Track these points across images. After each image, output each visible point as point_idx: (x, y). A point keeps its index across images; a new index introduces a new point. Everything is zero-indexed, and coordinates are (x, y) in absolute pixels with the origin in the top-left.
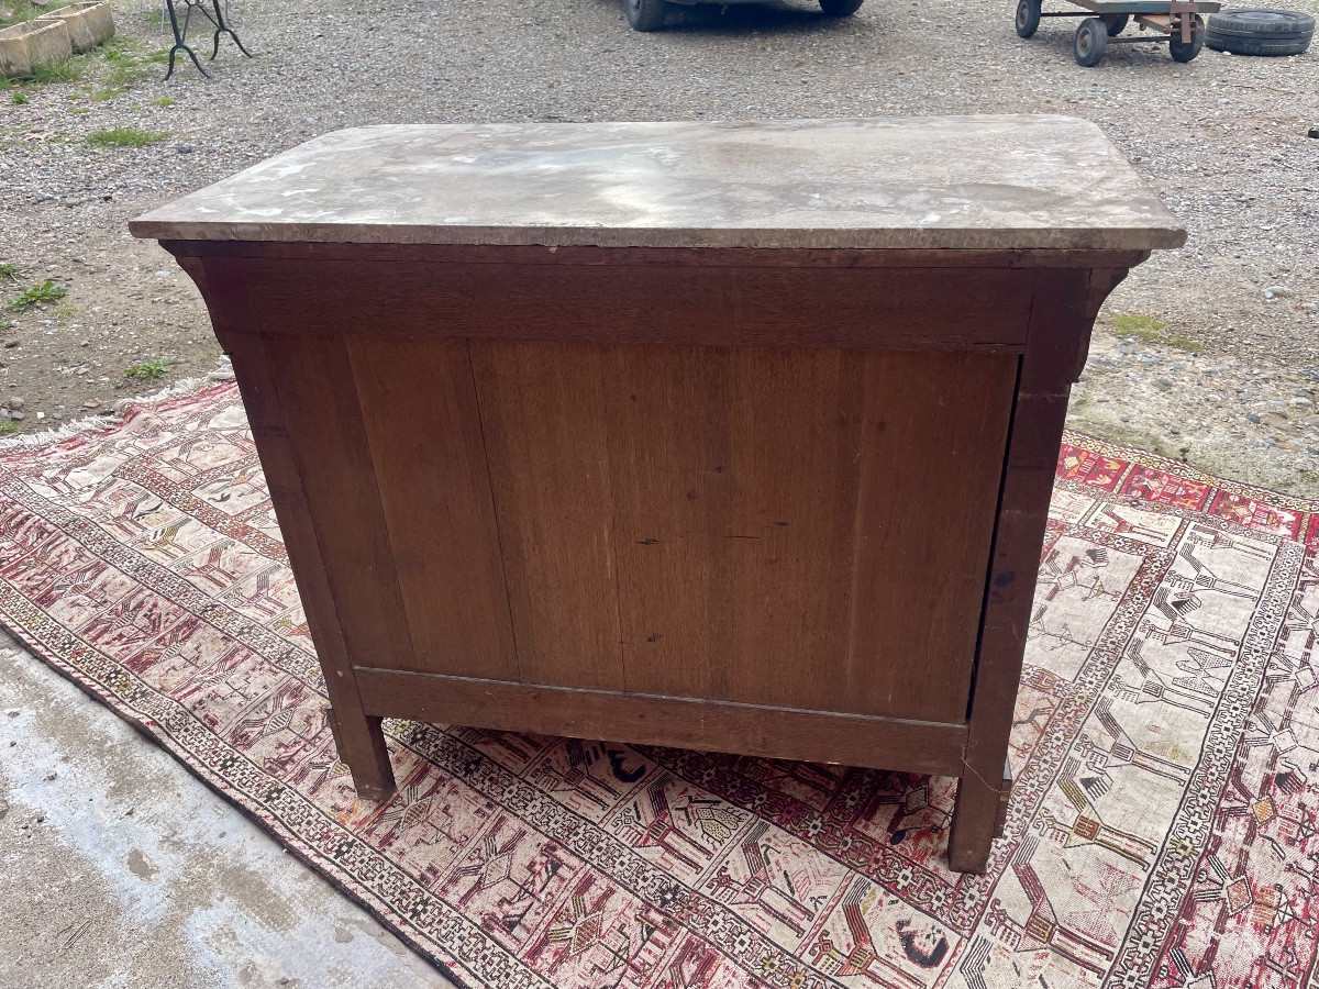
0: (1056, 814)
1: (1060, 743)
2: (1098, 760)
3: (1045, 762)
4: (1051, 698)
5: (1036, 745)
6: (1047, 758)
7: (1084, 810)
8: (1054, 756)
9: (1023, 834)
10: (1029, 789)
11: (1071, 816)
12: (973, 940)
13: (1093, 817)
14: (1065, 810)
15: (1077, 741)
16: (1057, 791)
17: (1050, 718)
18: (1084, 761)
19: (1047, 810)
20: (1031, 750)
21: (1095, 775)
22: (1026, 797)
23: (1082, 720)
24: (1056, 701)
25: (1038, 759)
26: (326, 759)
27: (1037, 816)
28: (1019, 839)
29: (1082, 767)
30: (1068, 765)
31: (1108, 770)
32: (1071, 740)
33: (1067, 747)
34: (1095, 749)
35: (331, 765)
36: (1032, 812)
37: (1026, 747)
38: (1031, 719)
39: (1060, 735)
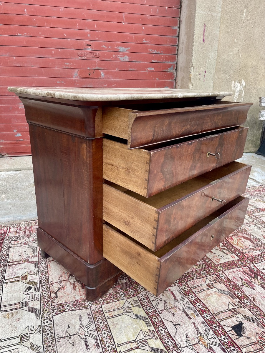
0: (34, 276)
1: (44, 293)
2: (30, 297)
3: (44, 285)
4: (55, 304)
5: (49, 288)
6: (44, 287)
7: (27, 281)
8: (43, 288)
9: (39, 267)
10: (44, 276)
11: (30, 278)
12: (37, 252)
13: (24, 281)
14: (32, 278)
15: (39, 297)
16: (37, 281)
17: (51, 298)
18: (34, 293)
19: (36, 275)
20: (50, 285)
21: (29, 292)
22: (43, 274)
23: (42, 304)
24: (53, 304)
25: (46, 285)
27: (38, 272)
28: (39, 266)
29: (34, 292)
30: (38, 289)
31: (26, 296)
32: (41, 296)
33: (41, 293)
34: (33, 299)
36: (40, 272)
37: (52, 285)
38: (56, 293)
39: (45, 295)
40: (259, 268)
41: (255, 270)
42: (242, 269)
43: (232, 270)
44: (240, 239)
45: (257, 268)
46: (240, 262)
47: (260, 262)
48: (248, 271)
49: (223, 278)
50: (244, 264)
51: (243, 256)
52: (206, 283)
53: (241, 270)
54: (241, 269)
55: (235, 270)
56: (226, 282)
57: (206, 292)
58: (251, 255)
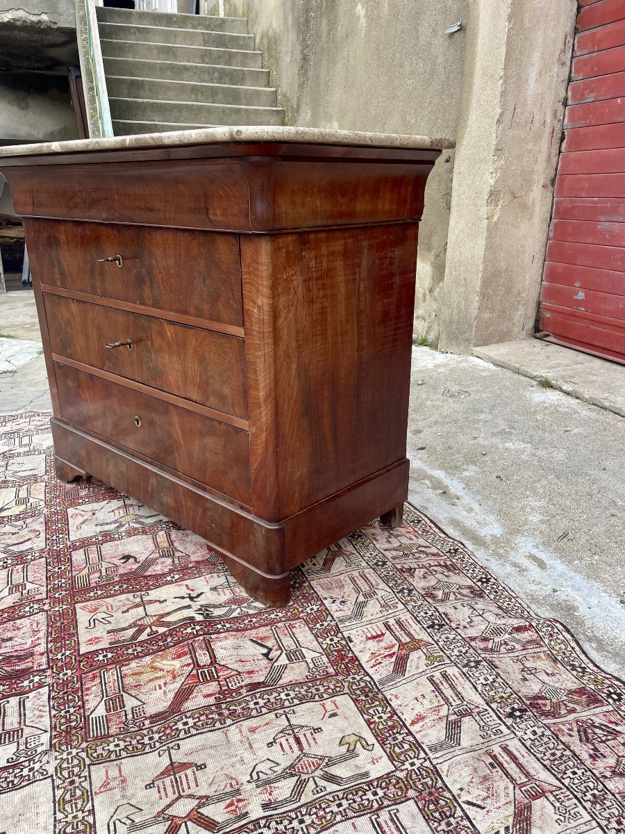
26: (417, 555)
35: (415, 551)
40: (31, 695)
41: (26, 683)
42: (42, 654)
43: (44, 628)
44: (174, 677)
45: (31, 691)
46: (68, 653)
47: (52, 703)
48: (30, 665)
49: (27, 609)
50: (60, 664)
51: (91, 666)
52: (28, 584)
53: (36, 649)
54: (42, 648)
55: (41, 634)
56: (13, 613)
57: (4, 579)
58: (88, 689)
